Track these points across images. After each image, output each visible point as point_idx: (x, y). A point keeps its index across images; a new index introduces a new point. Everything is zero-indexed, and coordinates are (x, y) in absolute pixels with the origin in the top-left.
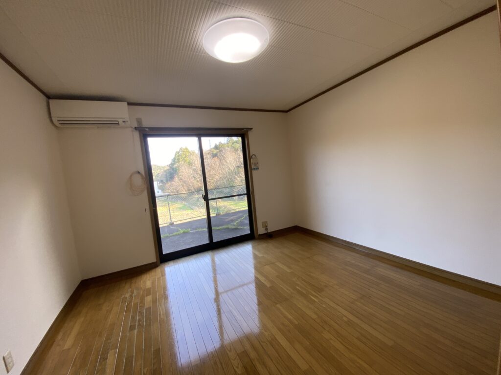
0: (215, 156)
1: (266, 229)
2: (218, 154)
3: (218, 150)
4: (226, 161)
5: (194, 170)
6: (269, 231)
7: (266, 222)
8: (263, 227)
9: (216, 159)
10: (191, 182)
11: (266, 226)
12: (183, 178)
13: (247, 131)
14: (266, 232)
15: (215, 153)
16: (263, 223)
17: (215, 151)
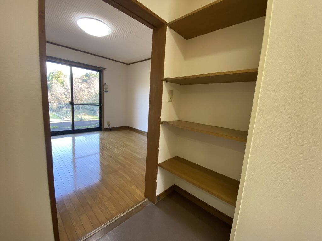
0: (85, 81)
1: (109, 126)
2: (88, 81)
3: (88, 78)
4: (93, 87)
5: (66, 89)
6: (111, 127)
7: (110, 122)
8: (107, 125)
9: (86, 84)
10: (62, 98)
11: (109, 124)
12: (55, 94)
13: (103, 70)
14: (109, 127)
15: (85, 79)
16: (107, 122)
17: (86, 78)
